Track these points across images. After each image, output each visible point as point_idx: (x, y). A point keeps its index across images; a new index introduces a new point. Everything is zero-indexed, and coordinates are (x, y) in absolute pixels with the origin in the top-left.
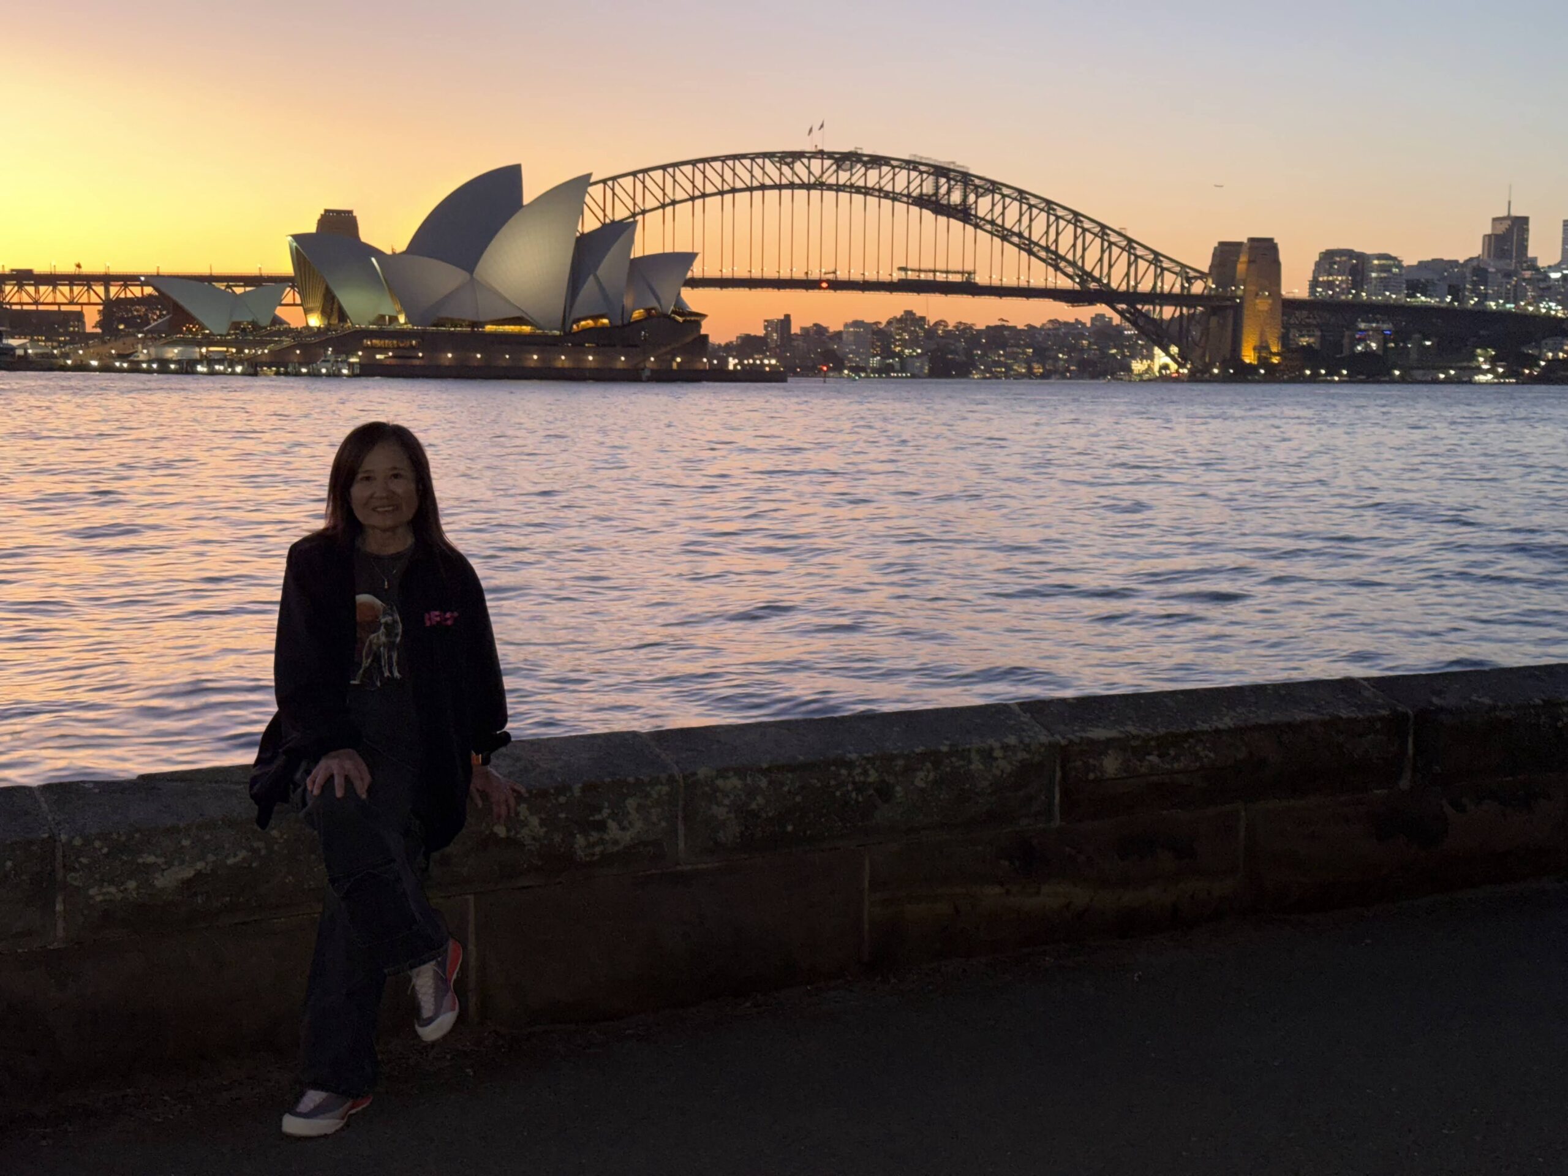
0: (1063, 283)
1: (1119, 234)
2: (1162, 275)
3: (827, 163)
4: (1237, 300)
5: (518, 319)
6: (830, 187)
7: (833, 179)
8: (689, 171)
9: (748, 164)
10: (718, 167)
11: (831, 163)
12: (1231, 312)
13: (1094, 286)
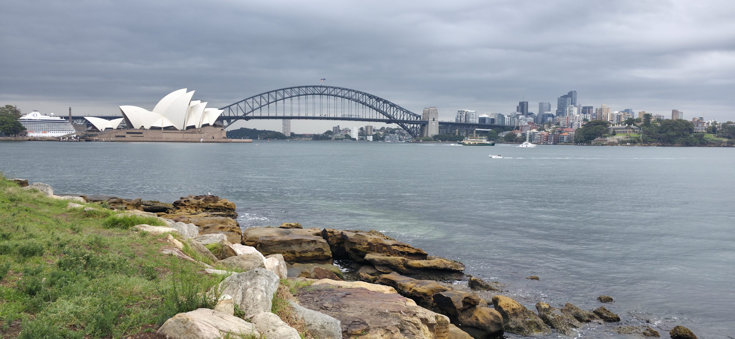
2: (410, 116)
3: (325, 89)
4: (428, 122)
5: (172, 126)
6: (325, 95)
7: (326, 92)
8: (289, 90)
9: (304, 89)
10: (297, 89)
11: (325, 88)
12: (426, 125)
13: (393, 119)
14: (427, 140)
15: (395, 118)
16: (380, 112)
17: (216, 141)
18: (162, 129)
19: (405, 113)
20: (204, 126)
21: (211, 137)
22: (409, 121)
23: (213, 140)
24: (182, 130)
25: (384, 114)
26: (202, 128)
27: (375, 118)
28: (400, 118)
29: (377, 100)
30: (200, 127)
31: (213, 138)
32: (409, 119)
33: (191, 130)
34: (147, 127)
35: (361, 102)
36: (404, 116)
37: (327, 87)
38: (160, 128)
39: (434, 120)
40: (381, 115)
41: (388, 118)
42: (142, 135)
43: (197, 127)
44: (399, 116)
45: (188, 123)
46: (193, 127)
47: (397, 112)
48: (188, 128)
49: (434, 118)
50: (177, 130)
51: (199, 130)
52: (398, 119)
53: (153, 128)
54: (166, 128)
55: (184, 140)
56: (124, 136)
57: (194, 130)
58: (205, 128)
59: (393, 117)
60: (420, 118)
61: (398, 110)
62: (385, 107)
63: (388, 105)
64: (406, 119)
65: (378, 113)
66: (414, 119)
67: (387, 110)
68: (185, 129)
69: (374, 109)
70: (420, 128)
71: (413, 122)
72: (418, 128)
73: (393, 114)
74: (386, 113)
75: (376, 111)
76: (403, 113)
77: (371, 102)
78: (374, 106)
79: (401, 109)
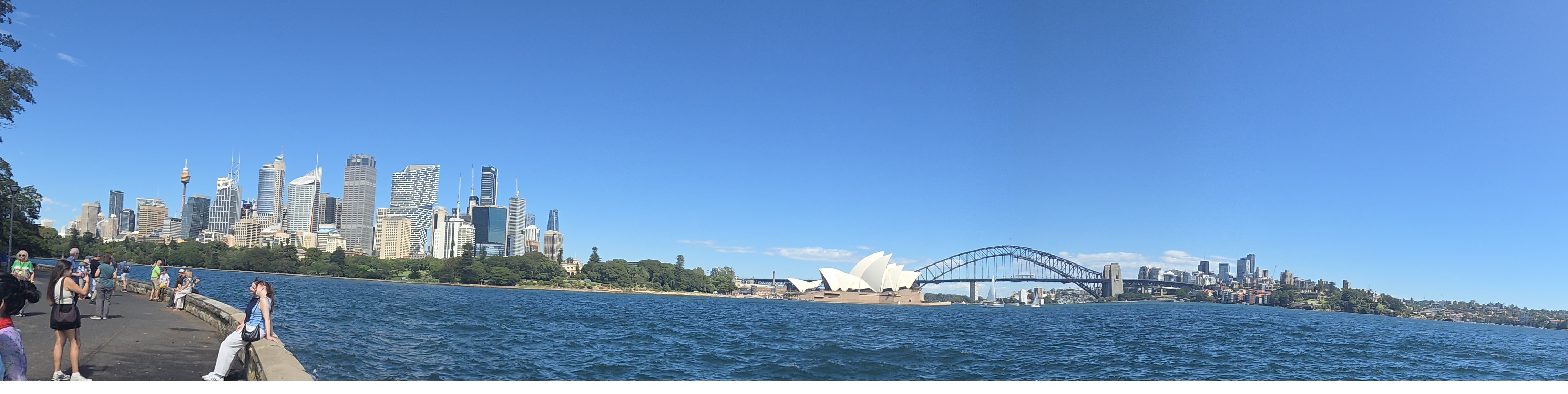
0: (1061, 277)
1: (1074, 263)
4: (1110, 280)
5: (869, 289)
12: (1109, 283)
13: (1069, 278)
15: (1072, 277)
16: (1054, 272)
17: (914, 304)
18: (859, 291)
19: (1083, 271)
20: (901, 288)
24: (878, 293)
25: (1059, 274)
26: (899, 291)
27: (1049, 278)
28: (1078, 276)
29: (1049, 257)
30: (897, 290)
31: (910, 301)
32: (1088, 278)
33: (886, 293)
34: (844, 289)
36: (1082, 275)
38: (856, 291)
39: (1117, 278)
41: (1064, 278)
42: (839, 296)
43: (894, 290)
44: (1075, 274)
45: (884, 285)
46: (890, 290)
47: (1074, 270)
48: (885, 290)
49: (1117, 276)
50: (873, 292)
51: (896, 293)
52: (1075, 278)
53: (849, 290)
54: (862, 291)
56: (822, 298)
57: (890, 293)
58: (902, 290)
59: (1070, 276)
60: (1101, 276)
61: (1074, 267)
62: (1059, 265)
63: (1063, 263)
64: (1085, 278)
65: (1052, 272)
66: (1094, 277)
67: (1062, 269)
68: (881, 292)
69: (1048, 268)
70: (1101, 286)
71: (1094, 281)
72: (1100, 287)
73: (1070, 273)
74: (1062, 272)
75: (1050, 269)
76: (1081, 270)
77: (1043, 260)
78: (1048, 264)
79: (1077, 266)
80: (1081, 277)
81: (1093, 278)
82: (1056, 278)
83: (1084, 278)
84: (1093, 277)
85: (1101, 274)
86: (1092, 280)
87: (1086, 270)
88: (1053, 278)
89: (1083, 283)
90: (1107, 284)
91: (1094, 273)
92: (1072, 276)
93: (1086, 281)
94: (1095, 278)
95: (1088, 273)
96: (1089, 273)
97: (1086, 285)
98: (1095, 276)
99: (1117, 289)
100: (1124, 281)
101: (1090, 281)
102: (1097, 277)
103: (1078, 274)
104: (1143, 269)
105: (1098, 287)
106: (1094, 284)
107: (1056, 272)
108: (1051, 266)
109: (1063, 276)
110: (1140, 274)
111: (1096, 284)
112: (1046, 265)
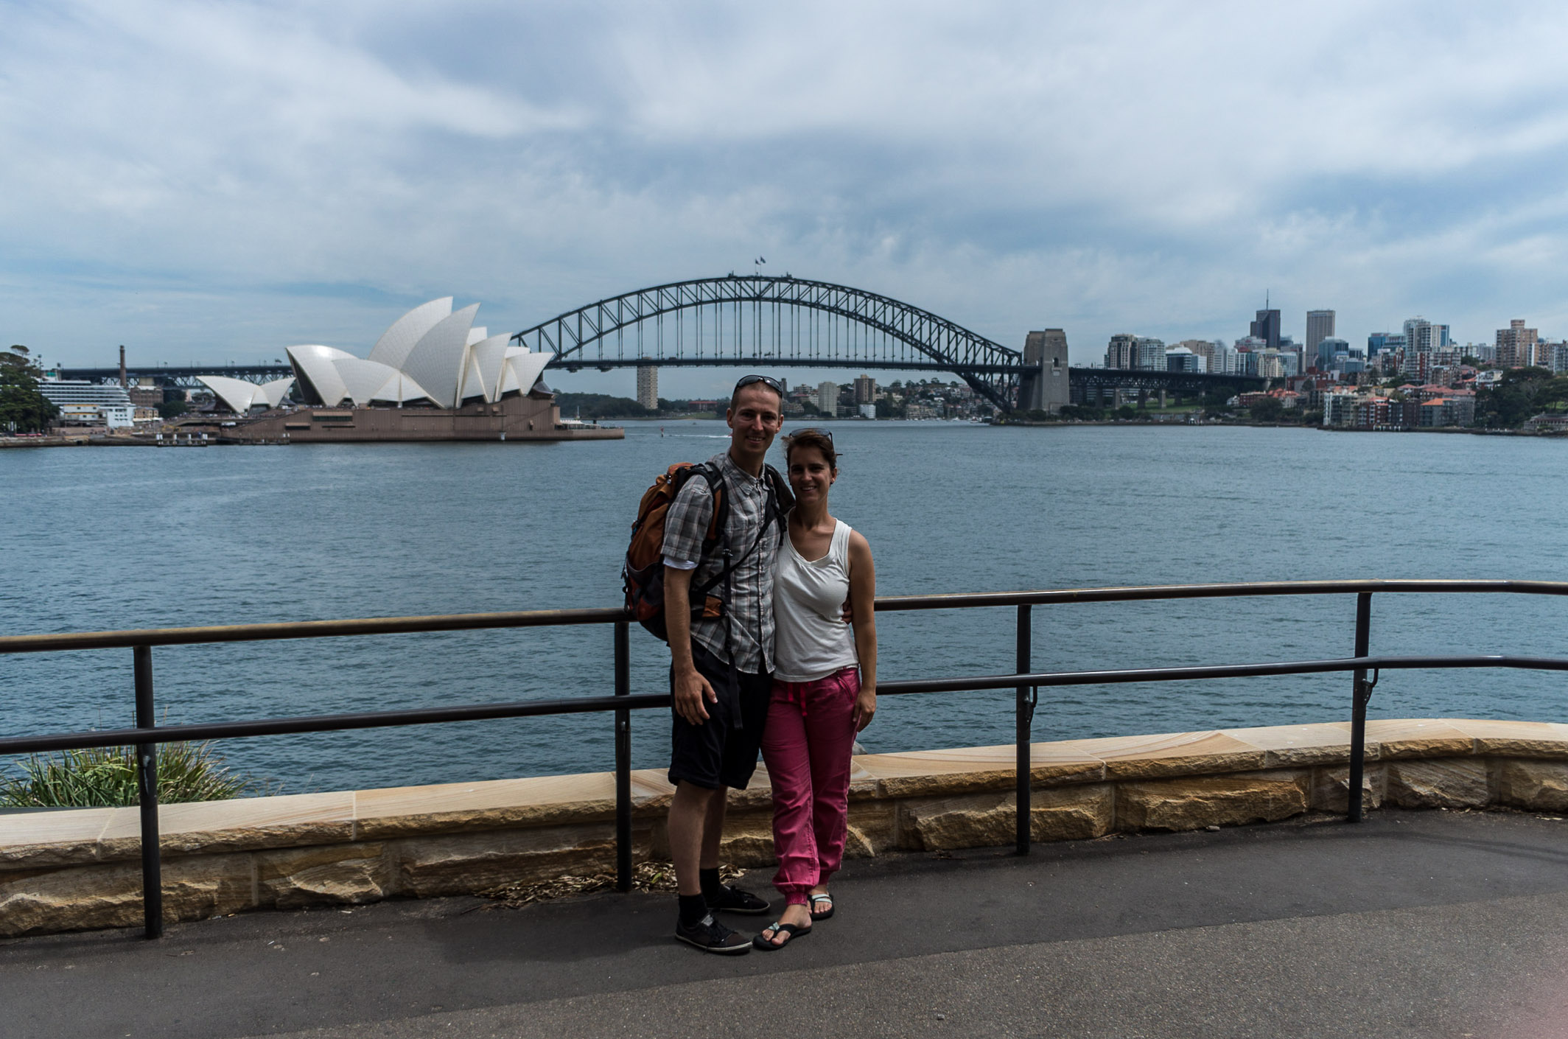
0: (926, 359)
1: (959, 327)
2: (992, 353)
3: (764, 284)
4: (1039, 370)
5: (425, 399)
6: (767, 299)
7: (768, 294)
8: (672, 290)
9: (712, 285)
10: (692, 287)
11: (766, 283)
12: (1037, 378)
13: (946, 361)
14: (1040, 419)
15: (952, 361)
16: (912, 345)
17: (538, 435)
18: (400, 406)
19: (978, 346)
20: (506, 396)
21: (522, 426)
22: (989, 366)
23: (530, 434)
24: (450, 409)
25: (921, 350)
26: (503, 403)
27: (898, 359)
28: (966, 358)
29: (903, 310)
30: (497, 399)
31: (531, 427)
32: (989, 362)
33: (473, 409)
34: (360, 400)
35: (861, 319)
36: (975, 355)
37: (772, 280)
38: (392, 404)
39: (1056, 364)
40: (916, 351)
41: (933, 361)
42: (350, 424)
43: (489, 400)
44: (961, 354)
45: (465, 391)
46: (480, 399)
47: (957, 344)
48: (466, 402)
49: (1056, 360)
50: (437, 407)
51: (495, 409)
52: (960, 362)
53: (374, 403)
54: (407, 404)
55: (452, 435)
56: (306, 428)
57: (480, 409)
58: (510, 401)
59: (948, 358)
60: (1020, 360)
61: (960, 337)
62: (924, 332)
63: (934, 325)
64: (982, 362)
65: (907, 346)
66: (1003, 360)
67: (930, 339)
68: (458, 405)
69: (897, 336)
70: (1018, 384)
71: (1001, 370)
72: (1015, 385)
73: (948, 348)
74: (930, 347)
75: (903, 339)
76: (974, 344)
77: (888, 316)
78: (899, 328)
79: (967, 334)
80: (974, 361)
81: (999, 363)
82: (916, 360)
83: (980, 361)
84: (998, 359)
85: (1019, 355)
86: (999, 367)
87: (986, 343)
88: (907, 360)
89: (977, 375)
90: (1029, 374)
91: (1004, 351)
92: (953, 357)
93: (984, 369)
94: (1005, 362)
95: (988, 350)
96: (992, 350)
97: (982, 378)
98: (1006, 357)
99: (1055, 393)
100: (1074, 372)
101: (993, 369)
102: (1010, 360)
103: (967, 352)
104: (1118, 341)
105: (1010, 387)
106: (1002, 377)
107: (915, 345)
108: (906, 331)
109: (931, 356)
110: (1109, 353)
111: (1006, 377)
112: (893, 328)
